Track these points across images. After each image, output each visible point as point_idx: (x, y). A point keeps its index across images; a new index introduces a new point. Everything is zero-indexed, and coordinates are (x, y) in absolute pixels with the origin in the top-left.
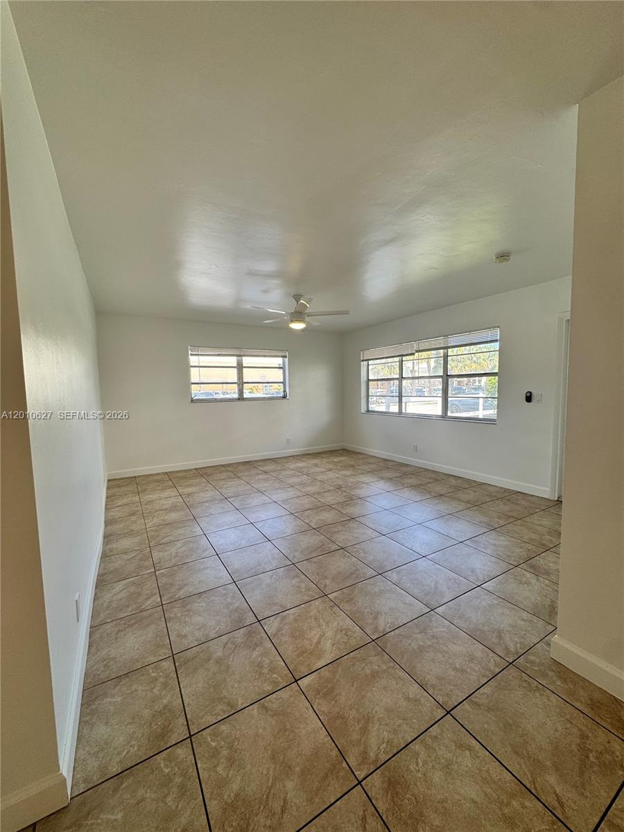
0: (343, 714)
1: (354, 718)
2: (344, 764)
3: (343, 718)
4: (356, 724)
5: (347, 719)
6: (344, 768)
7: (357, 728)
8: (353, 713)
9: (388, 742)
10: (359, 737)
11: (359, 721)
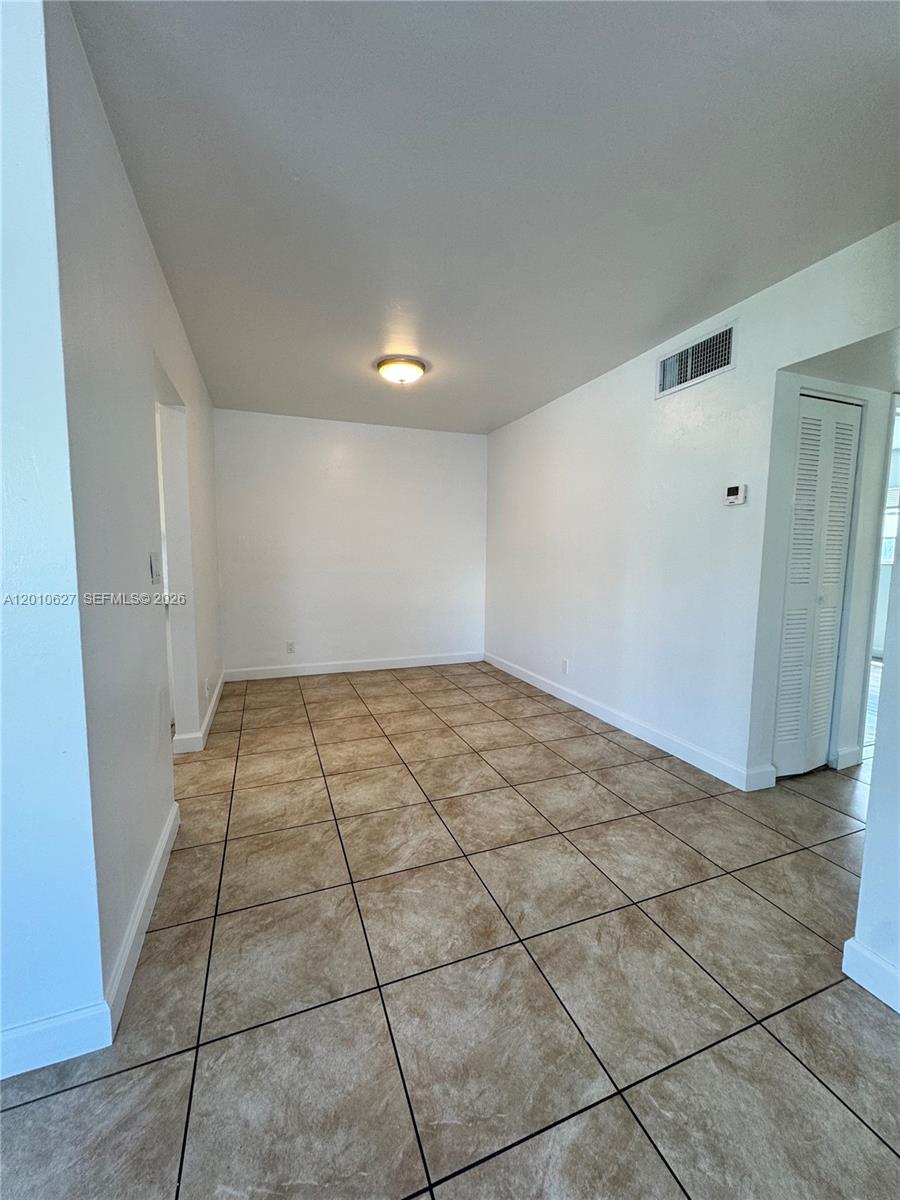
0: (531, 1013)
1: (517, 1005)
2: (535, 958)
3: (532, 1008)
4: (514, 995)
5: (526, 1004)
6: (537, 954)
7: (513, 991)
8: (516, 1011)
9: (479, 968)
10: (513, 980)
11: (510, 999)
